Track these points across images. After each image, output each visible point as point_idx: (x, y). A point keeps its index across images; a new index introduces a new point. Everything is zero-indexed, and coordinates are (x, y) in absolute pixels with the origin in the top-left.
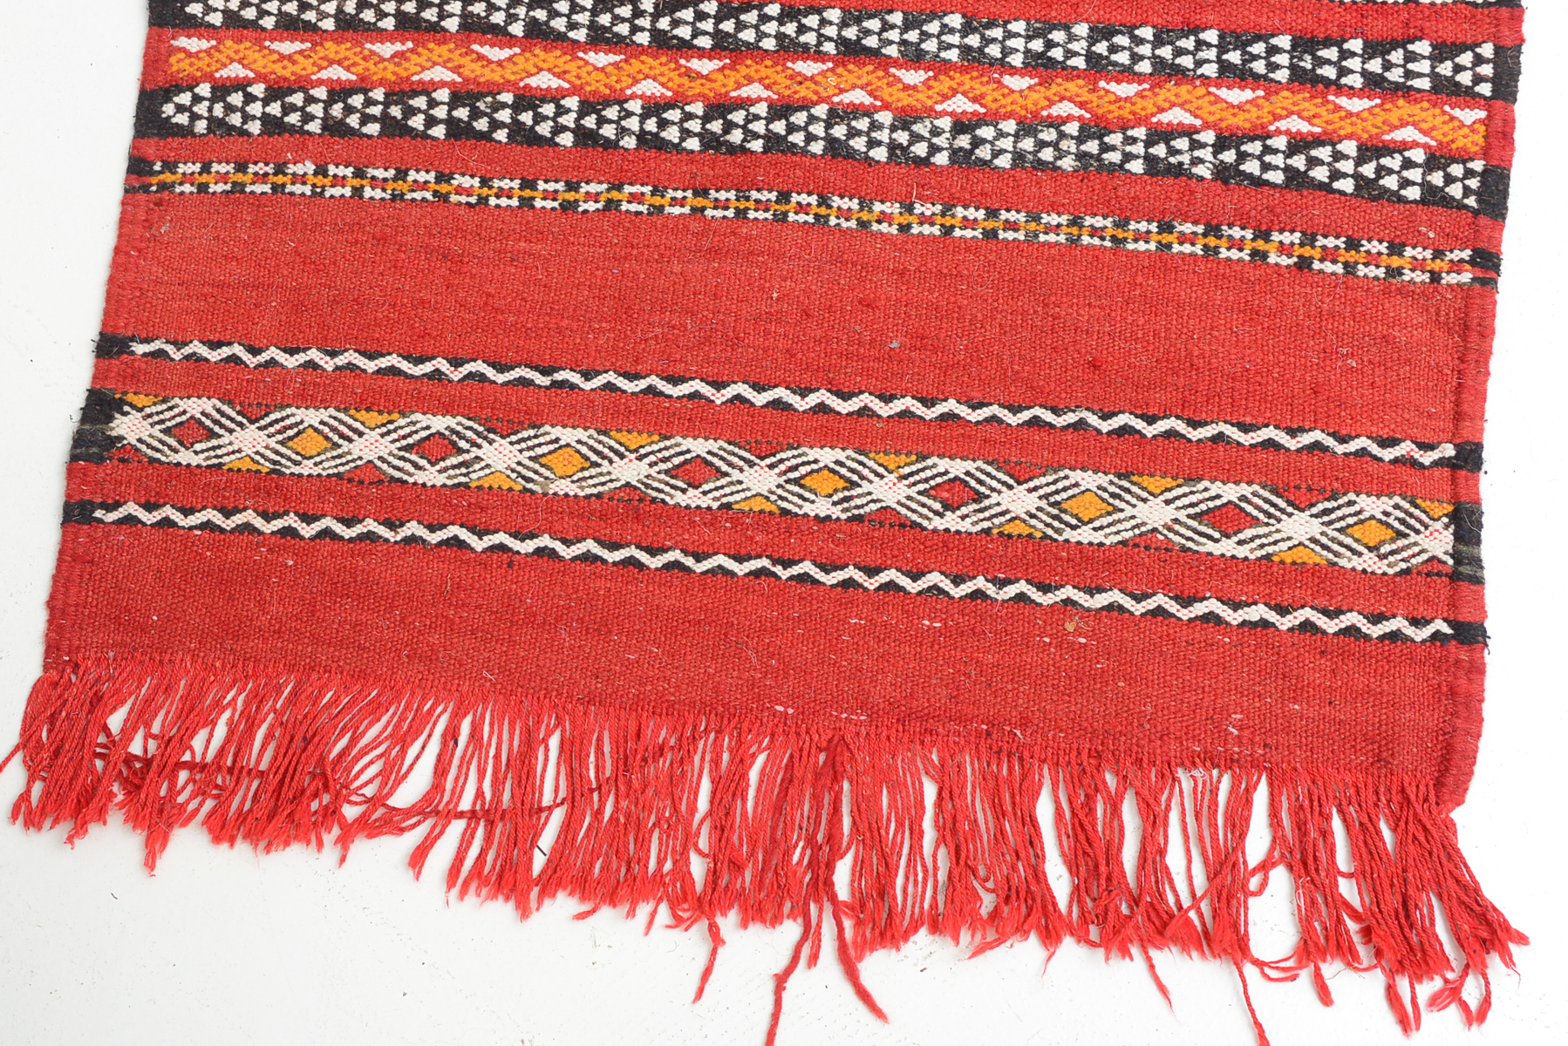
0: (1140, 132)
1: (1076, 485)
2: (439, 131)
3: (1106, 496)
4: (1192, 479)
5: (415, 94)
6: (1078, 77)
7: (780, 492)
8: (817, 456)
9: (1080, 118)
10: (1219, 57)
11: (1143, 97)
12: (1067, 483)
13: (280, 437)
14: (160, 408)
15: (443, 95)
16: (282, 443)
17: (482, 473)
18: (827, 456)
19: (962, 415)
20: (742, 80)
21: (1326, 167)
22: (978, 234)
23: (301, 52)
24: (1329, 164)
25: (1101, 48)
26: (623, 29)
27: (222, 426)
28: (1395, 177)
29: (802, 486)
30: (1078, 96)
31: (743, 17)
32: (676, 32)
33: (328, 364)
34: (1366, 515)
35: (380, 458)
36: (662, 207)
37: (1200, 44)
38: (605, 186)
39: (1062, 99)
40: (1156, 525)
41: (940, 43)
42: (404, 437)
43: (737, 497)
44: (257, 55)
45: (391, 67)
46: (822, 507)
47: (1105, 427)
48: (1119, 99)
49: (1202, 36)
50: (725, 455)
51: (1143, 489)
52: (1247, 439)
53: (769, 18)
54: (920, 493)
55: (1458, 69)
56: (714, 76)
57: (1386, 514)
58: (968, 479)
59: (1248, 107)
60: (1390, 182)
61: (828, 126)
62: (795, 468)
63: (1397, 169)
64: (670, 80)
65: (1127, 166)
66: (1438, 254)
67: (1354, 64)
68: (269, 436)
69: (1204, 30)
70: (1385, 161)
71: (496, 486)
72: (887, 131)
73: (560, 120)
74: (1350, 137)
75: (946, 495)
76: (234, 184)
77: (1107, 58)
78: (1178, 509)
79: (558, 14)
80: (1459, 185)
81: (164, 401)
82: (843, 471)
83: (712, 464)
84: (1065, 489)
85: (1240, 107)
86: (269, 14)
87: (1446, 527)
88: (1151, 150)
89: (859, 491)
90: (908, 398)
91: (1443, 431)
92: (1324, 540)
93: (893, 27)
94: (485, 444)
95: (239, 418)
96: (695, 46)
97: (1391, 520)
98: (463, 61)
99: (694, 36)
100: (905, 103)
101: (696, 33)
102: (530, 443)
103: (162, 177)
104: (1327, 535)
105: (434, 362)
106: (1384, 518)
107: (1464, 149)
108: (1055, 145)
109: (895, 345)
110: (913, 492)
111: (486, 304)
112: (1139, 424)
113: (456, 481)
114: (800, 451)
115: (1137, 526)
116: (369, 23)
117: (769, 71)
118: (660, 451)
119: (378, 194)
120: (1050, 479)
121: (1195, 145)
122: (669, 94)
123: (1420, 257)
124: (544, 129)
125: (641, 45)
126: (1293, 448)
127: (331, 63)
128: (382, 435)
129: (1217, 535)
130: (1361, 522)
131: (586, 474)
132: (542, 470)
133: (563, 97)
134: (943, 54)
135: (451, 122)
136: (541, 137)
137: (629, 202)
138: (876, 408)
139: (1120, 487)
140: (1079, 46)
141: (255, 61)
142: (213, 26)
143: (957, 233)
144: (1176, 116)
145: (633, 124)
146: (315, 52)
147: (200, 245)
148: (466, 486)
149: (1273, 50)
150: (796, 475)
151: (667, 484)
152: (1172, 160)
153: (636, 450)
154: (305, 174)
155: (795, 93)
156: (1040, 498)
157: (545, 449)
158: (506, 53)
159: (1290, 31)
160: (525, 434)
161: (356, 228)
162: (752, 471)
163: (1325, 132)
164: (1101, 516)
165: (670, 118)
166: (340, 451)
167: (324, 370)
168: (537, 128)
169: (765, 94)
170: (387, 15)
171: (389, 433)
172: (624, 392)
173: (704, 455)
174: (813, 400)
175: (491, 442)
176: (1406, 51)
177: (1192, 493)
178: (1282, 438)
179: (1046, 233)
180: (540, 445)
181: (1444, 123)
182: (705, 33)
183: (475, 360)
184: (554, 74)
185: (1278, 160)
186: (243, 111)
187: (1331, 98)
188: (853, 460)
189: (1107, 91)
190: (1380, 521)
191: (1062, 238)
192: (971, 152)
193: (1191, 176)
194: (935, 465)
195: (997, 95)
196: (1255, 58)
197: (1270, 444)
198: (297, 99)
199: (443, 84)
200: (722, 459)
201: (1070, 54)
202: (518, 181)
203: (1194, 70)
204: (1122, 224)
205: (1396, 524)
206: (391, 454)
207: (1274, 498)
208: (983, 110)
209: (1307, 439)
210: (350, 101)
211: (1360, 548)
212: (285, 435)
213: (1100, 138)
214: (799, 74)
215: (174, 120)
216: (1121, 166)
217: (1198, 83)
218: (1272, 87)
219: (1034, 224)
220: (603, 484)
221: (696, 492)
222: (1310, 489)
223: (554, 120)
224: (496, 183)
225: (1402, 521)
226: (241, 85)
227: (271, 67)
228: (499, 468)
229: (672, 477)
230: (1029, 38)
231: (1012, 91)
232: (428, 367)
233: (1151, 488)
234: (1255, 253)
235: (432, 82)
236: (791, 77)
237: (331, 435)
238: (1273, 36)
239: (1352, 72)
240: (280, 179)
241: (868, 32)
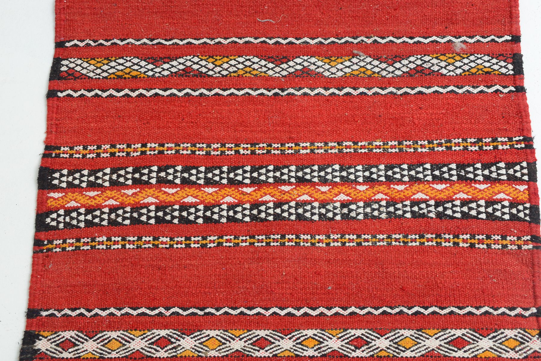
0: (408, 203)
1: (403, 335)
2: (152, 221)
3: (414, 338)
4: (444, 329)
5: (142, 208)
6: (383, 184)
7: (294, 348)
8: (307, 333)
9: (386, 199)
10: (431, 173)
11: (407, 190)
12: (399, 335)
13: (102, 344)
14: (54, 336)
15: (153, 208)
16: (103, 346)
17: (181, 351)
18: (310, 333)
19: (358, 312)
20: (262, 194)
21: (475, 210)
22: (355, 244)
23: (97, 195)
24: (476, 209)
25: (390, 173)
26: (217, 178)
27: (79, 341)
28: (499, 212)
29: (302, 345)
30: (384, 191)
31: (260, 171)
32: (236, 178)
33: (118, 313)
34: (508, 337)
35: (142, 348)
36: (238, 243)
37: (425, 169)
38: (216, 237)
39: (379, 193)
40: (433, 348)
41: (333, 175)
42: (150, 339)
43: (279, 351)
44: (81, 197)
45: (132, 198)
46: (310, 353)
47: (410, 312)
48: (398, 191)
49: (425, 166)
50: (272, 335)
51: (427, 334)
52: (461, 312)
53: (270, 171)
54: (346, 343)
55: (515, 171)
56: (252, 193)
57: (516, 336)
58: (363, 336)
59: (444, 190)
60: (498, 214)
61: (296, 209)
62: (299, 338)
63: (500, 209)
64: (236, 196)
65: (405, 215)
66: (519, 238)
67: (479, 172)
68: (98, 344)
69: (425, 164)
70: (495, 206)
71: (187, 356)
72: (317, 209)
73: (197, 214)
74: (482, 199)
75: (355, 343)
76: (76, 247)
77: (392, 176)
78: (440, 341)
79: (192, 175)
80: (522, 213)
81: (55, 333)
82: (317, 338)
83: (268, 340)
84: (399, 337)
85: (442, 191)
86: (84, 181)
87: (538, 339)
88: (413, 209)
89: (323, 345)
90: (337, 308)
91: (531, 303)
92: (495, 348)
93: (315, 171)
94: (181, 339)
95: (85, 338)
96: (244, 183)
97: (518, 338)
98: (159, 194)
99: (243, 179)
100: (323, 198)
101: (244, 178)
102: (198, 337)
103: (48, 246)
104: (495, 346)
105: (159, 309)
106: (515, 338)
107: (522, 200)
108: (378, 210)
109: (330, 288)
110: (343, 343)
111: (176, 285)
112: (422, 310)
113: (172, 355)
114: (300, 332)
115: (427, 349)
116: (122, 183)
117: (272, 190)
118: (248, 336)
119: (131, 246)
120: (393, 334)
121: (428, 206)
122: (237, 201)
123: (513, 240)
124: (192, 218)
125: (224, 184)
126: (478, 314)
127: (109, 198)
128: (142, 339)
129: (456, 349)
130: (507, 340)
131: (221, 347)
132: (204, 348)
133: (198, 205)
134: (334, 180)
135: (156, 217)
136: (191, 221)
137: (226, 242)
138: (326, 312)
139: (419, 335)
140: (382, 173)
141: (80, 200)
142: (63, 188)
143: (347, 244)
144: (420, 196)
145: (224, 213)
146: (103, 195)
147: (65, 271)
148: (176, 356)
149: (450, 169)
150: (299, 341)
151: (252, 349)
152: (421, 212)
153: (239, 337)
154: (103, 241)
155: (283, 198)
156: (390, 341)
157: (204, 339)
158: (175, 190)
159: (455, 162)
160: (196, 334)
161: (124, 260)
162: (283, 341)
163: (473, 198)
164: (413, 346)
165: (238, 210)
166: (126, 347)
167: (117, 316)
168: (189, 217)
169: (272, 199)
170: (129, 179)
171: (144, 338)
172: (232, 315)
173: (264, 336)
174: (302, 311)
175: (184, 338)
176: (497, 166)
177: (445, 334)
178: (474, 310)
179: (379, 242)
180: (202, 338)
181: (513, 191)
182: (247, 178)
183: (174, 307)
184: (193, 197)
185: (458, 209)
186: (77, 219)
187: (473, 185)
188: (320, 333)
189: (394, 189)
190: (514, 339)
191: (385, 243)
192: (349, 214)
193: (428, 217)
194: (350, 333)
195: (355, 193)
196: (444, 173)
197: (470, 313)
198: (98, 213)
199: (152, 204)
200: (271, 337)
201: (379, 176)
202: (184, 238)
203: (424, 179)
204: (406, 236)
205: (520, 339)
206: (146, 346)
207: (474, 334)
208: (351, 199)
209: (483, 310)
210: (118, 212)
211: (508, 350)
212: (104, 343)
213: (394, 205)
214: (283, 191)
215: (51, 224)
216: (403, 215)
217: (426, 183)
218: (452, 183)
219: (374, 239)
220: (228, 351)
221: (263, 351)
222: (487, 329)
223: (195, 214)
224: (176, 239)
225: (522, 338)
226: (76, 209)
227: (86, 201)
228: (188, 348)
229: (254, 346)
230: (364, 171)
231: (361, 191)
232: (157, 312)
233: (430, 334)
234: (454, 243)
235: (148, 203)
236: (281, 192)
237: (122, 341)
238: (449, 164)
239: (479, 175)
240: (93, 244)
241: (306, 174)
